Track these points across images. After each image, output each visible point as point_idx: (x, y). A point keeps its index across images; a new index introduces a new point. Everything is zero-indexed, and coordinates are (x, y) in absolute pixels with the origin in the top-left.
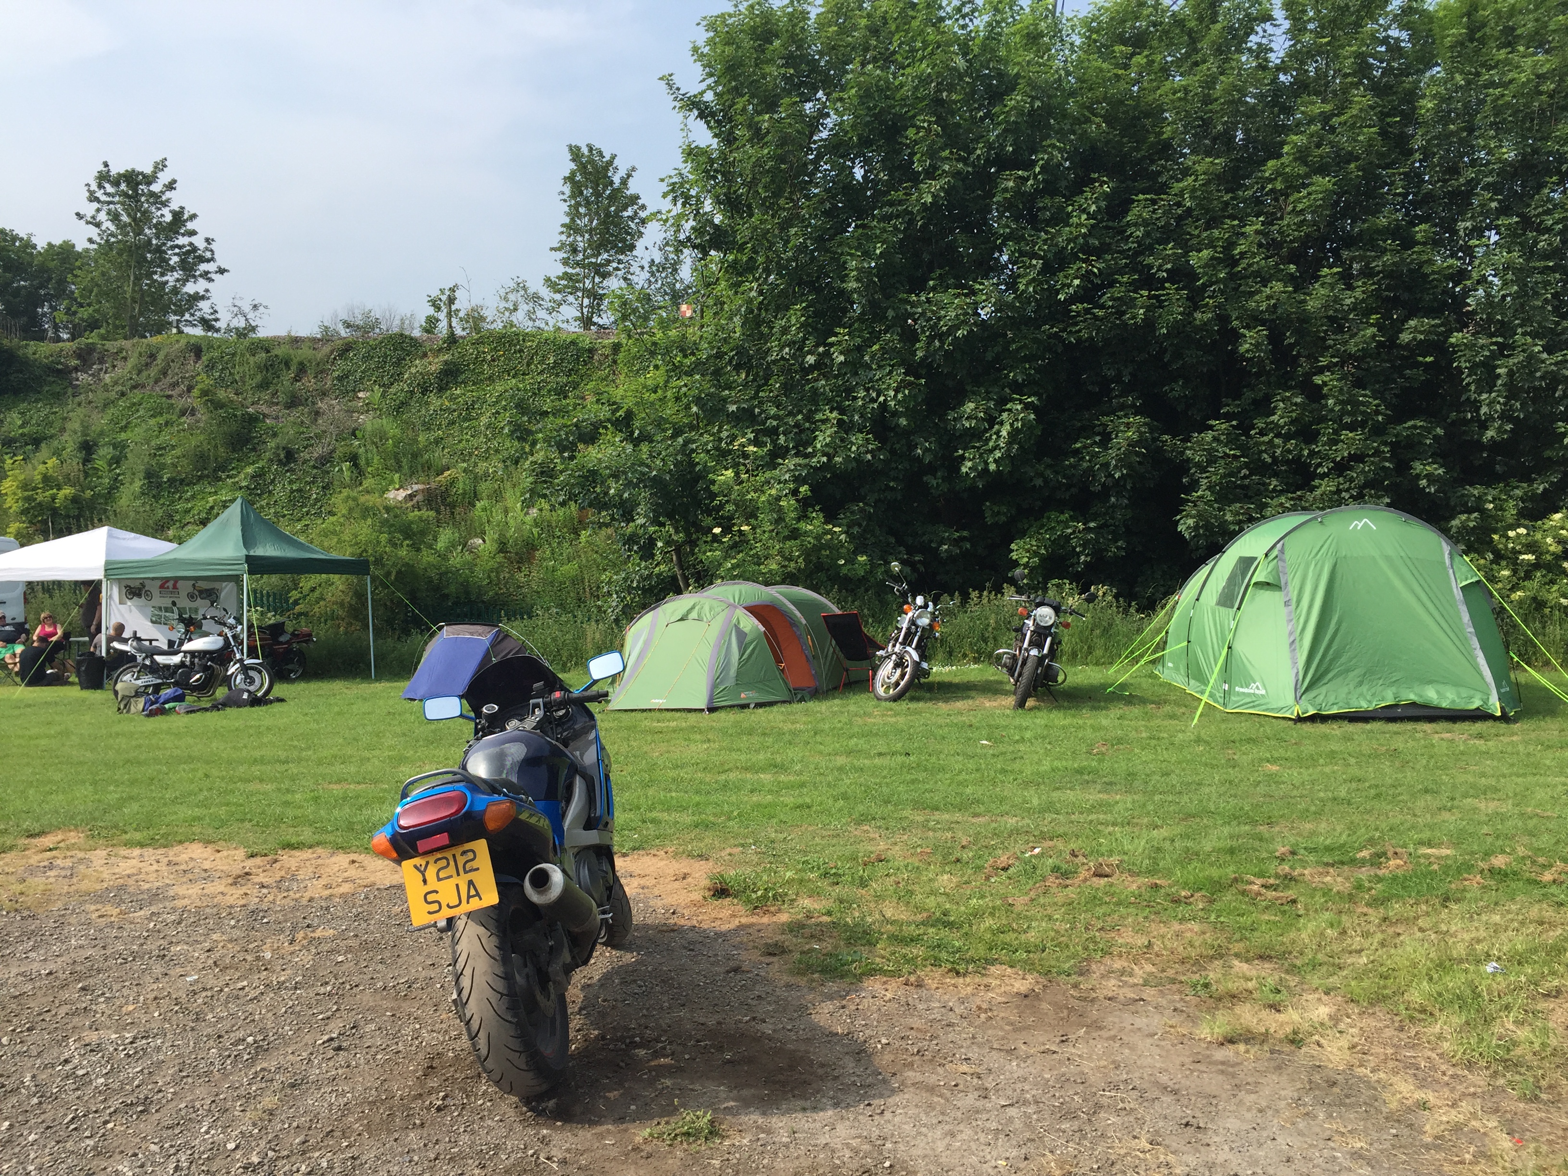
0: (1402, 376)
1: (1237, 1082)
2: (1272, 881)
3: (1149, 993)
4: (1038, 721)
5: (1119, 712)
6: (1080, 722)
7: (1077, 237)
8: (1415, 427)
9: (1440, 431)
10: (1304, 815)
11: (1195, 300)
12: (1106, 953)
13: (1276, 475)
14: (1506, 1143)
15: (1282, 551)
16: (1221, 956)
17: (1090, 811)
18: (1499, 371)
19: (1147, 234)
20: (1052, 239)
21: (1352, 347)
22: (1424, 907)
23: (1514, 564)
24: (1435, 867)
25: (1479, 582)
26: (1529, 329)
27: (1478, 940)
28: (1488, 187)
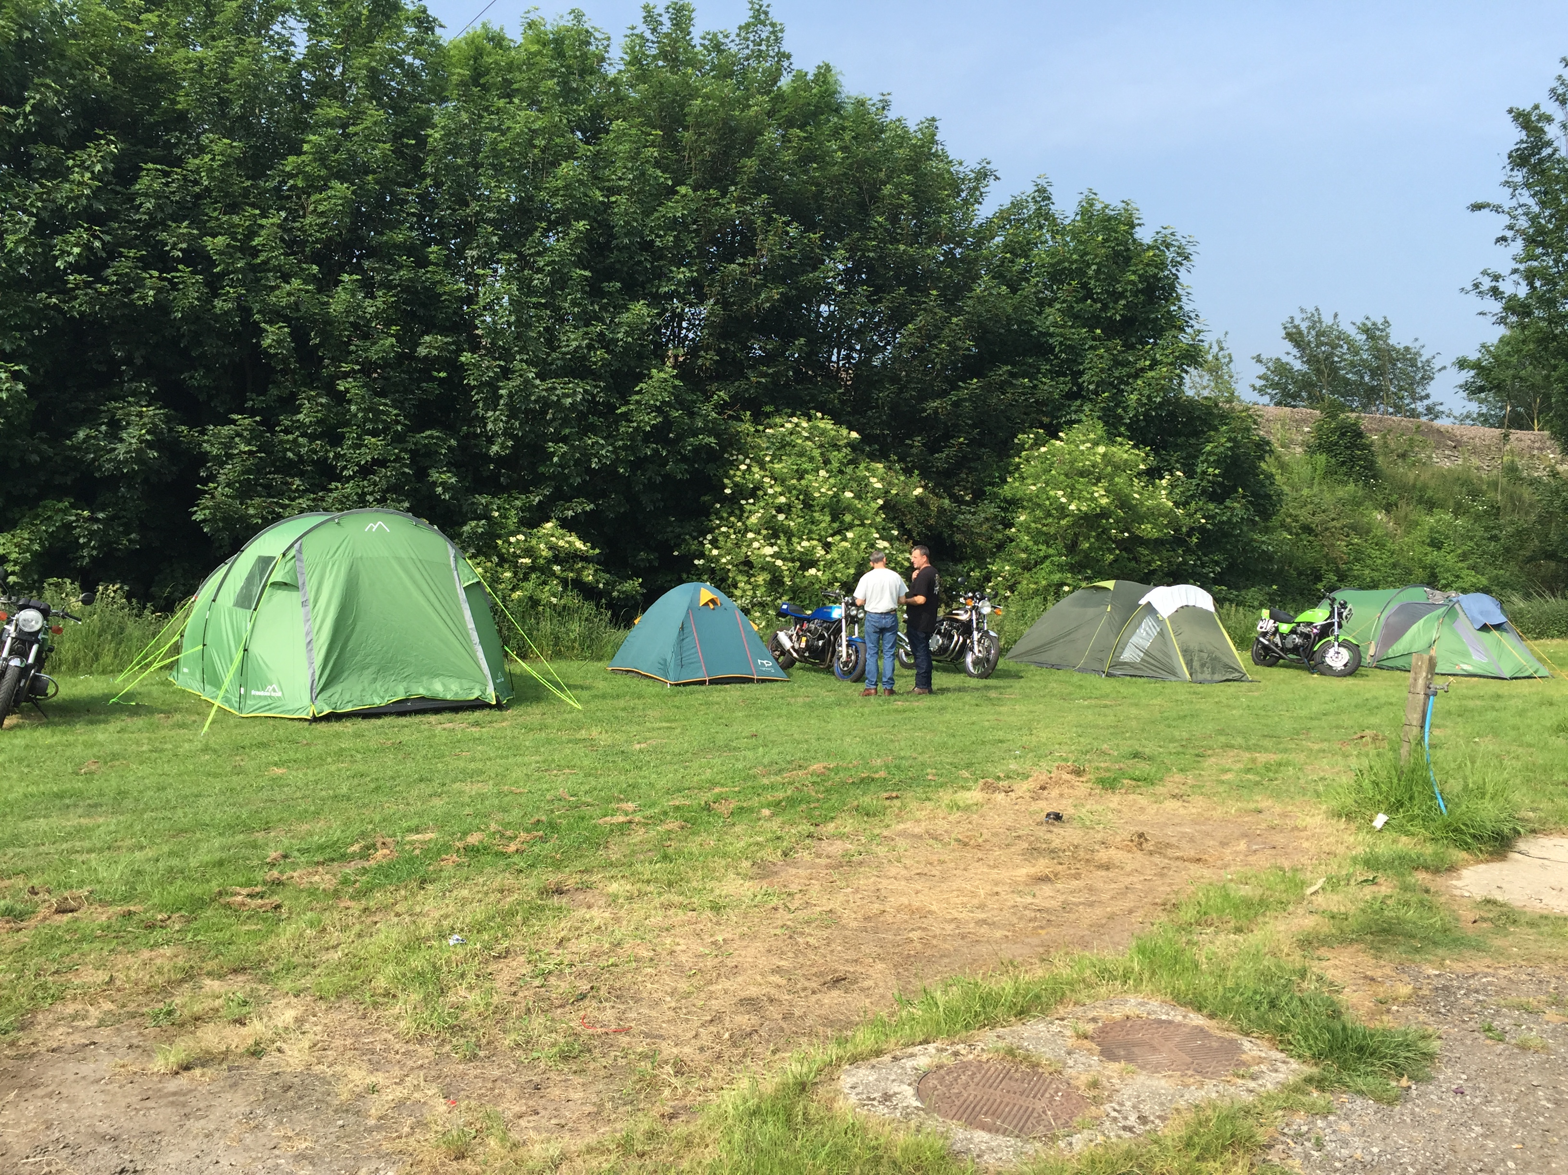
0: (419, 388)
1: (187, 1110)
2: (258, 889)
3: (103, 1035)
4: (16, 742)
5: (119, 724)
6: (71, 738)
7: (79, 197)
8: (431, 437)
9: (453, 442)
10: (302, 817)
11: (214, 285)
12: (59, 998)
13: (301, 474)
14: (441, 1106)
15: (300, 551)
16: (192, 977)
17: (64, 840)
18: (501, 392)
19: (159, 207)
20: (48, 193)
21: (373, 355)
22: (403, 892)
23: (515, 567)
24: (417, 852)
25: (479, 583)
26: (525, 357)
27: (446, 916)
28: (489, 222)
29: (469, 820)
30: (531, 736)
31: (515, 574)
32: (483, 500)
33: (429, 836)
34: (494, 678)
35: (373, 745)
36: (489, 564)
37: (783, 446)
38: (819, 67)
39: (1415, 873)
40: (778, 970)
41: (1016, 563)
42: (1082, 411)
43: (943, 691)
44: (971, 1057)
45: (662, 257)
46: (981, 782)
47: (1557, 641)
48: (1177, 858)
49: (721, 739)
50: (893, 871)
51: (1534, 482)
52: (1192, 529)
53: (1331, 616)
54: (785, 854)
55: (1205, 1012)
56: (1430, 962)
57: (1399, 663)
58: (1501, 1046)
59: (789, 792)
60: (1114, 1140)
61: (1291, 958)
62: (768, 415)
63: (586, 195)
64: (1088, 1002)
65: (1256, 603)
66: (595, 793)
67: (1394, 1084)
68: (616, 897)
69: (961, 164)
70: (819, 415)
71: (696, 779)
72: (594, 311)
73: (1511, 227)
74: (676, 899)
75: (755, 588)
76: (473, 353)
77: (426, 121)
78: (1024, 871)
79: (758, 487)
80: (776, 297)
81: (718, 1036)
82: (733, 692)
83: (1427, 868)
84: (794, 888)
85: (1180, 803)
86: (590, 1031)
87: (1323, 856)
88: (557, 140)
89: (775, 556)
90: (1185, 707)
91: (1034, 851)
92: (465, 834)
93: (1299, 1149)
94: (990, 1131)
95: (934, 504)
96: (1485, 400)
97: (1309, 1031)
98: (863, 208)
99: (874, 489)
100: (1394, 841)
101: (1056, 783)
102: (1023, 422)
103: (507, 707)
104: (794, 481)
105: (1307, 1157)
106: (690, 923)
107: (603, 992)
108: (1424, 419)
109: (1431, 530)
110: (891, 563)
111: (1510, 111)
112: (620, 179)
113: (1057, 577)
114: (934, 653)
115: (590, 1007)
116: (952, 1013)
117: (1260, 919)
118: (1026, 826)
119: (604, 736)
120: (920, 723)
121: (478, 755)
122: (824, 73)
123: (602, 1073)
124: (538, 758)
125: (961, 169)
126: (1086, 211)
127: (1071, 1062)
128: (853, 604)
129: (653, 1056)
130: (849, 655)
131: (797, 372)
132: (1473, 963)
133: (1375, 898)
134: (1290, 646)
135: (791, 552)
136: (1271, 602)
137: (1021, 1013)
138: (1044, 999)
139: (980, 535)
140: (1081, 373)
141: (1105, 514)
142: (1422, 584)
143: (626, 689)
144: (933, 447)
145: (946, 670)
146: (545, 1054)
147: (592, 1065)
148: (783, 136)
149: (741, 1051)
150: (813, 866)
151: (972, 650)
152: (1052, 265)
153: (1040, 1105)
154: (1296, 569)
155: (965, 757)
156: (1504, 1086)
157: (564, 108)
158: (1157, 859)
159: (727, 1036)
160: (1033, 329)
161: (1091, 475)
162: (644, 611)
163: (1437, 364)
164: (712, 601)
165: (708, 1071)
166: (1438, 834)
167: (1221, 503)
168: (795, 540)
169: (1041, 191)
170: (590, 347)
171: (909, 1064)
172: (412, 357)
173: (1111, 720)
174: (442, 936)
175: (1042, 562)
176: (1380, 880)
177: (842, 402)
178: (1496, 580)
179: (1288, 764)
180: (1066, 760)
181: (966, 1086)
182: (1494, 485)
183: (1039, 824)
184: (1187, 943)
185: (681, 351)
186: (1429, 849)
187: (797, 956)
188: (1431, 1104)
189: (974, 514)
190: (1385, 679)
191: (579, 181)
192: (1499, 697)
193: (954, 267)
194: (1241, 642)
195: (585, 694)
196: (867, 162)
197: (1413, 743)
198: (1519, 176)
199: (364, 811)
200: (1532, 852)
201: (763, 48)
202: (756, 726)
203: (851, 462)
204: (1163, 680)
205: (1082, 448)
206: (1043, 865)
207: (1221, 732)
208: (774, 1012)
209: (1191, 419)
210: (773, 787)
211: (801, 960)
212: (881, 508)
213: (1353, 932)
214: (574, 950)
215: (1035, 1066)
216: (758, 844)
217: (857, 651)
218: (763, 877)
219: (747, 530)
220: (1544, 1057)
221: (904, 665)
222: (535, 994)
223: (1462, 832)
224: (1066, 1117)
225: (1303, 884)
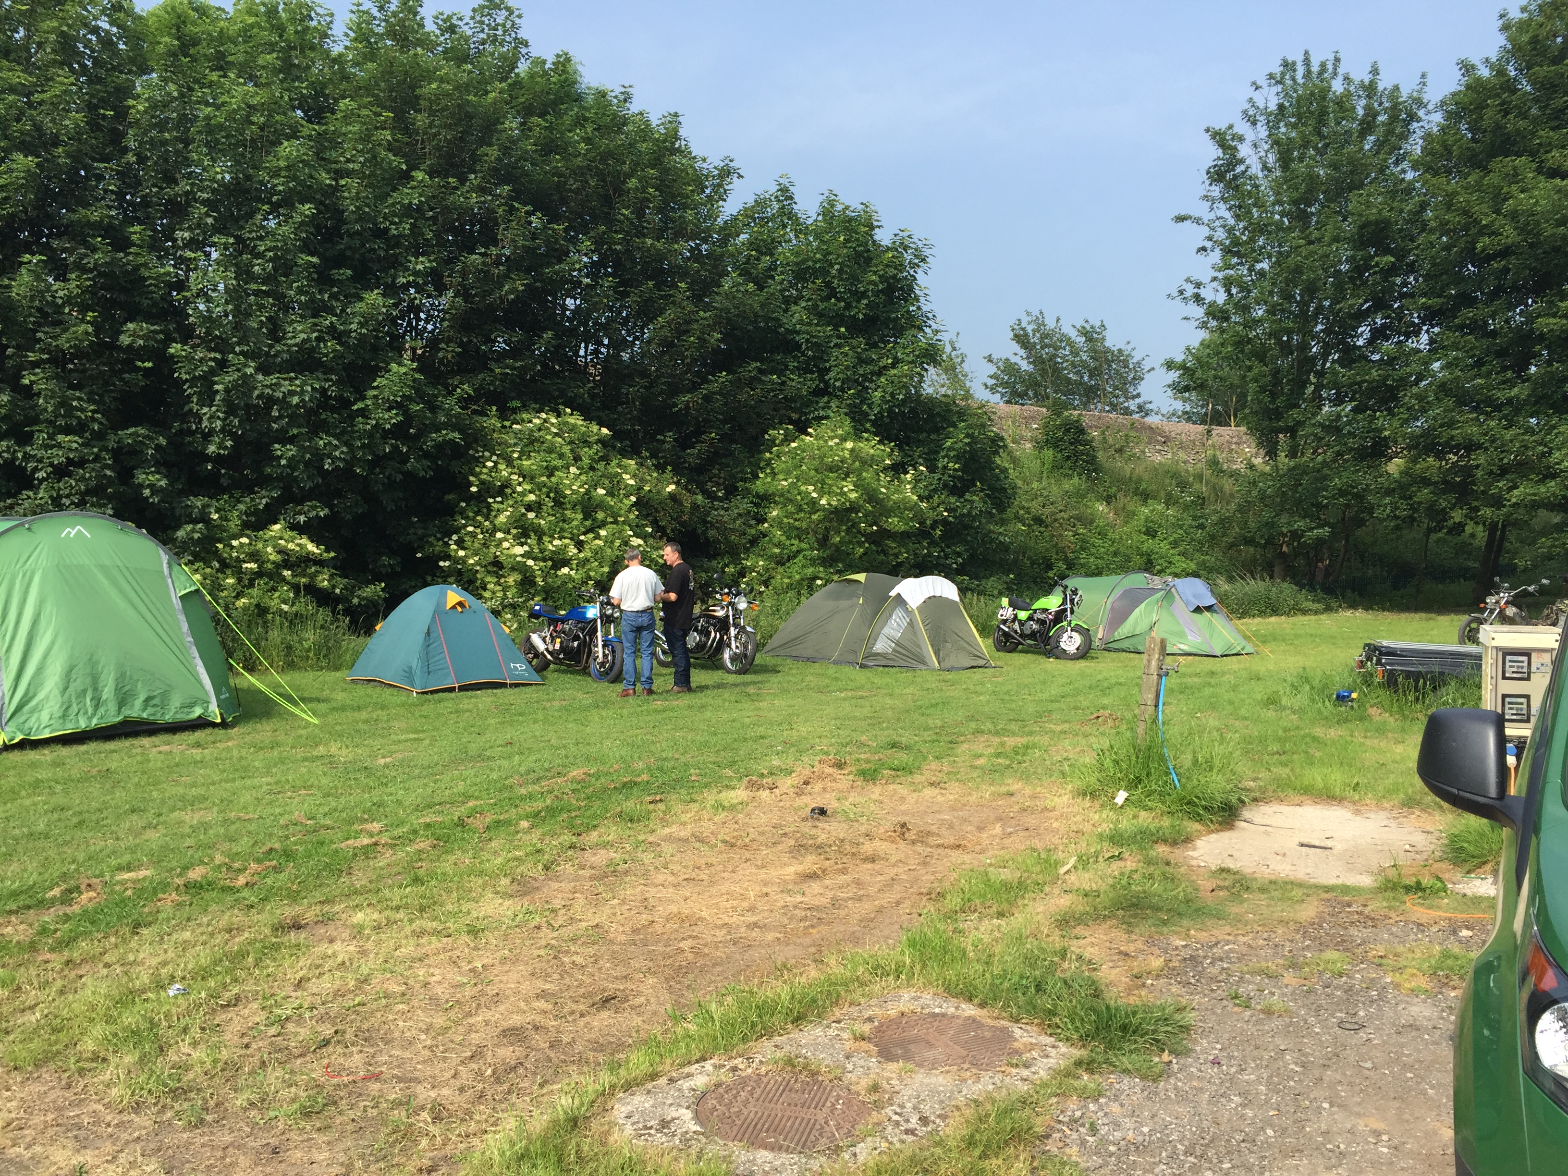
0: (121, 380)
9: (162, 441)
22: (113, 940)
23: (239, 573)
24: (129, 893)
25: (197, 591)
26: (246, 348)
27: (165, 964)
28: (204, 202)
29: (190, 852)
30: (261, 755)
31: (240, 580)
32: (198, 502)
33: (142, 873)
34: (218, 694)
35: (75, 773)
36: (208, 570)
37: (531, 443)
38: (558, 56)
39: (1156, 846)
40: (543, 995)
41: (771, 557)
42: (829, 408)
43: (702, 688)
44: (750, 1071)
45: (398, 245)
46: (746, 780)
47: (1258, 620)
48: (938, 846)
49: (473, 749)
50: (660, 878)
51: (1234, 474)
52: (935, 523)
53: (1064, 602)
54: (547, 868)
55: (976, 1001)
56: (1176, 933)
57: (1125, 644)
58: (1248, 1013)
59: (549, 802)
60: (898, 1145)
61: (1050, 939)
62: (514, 411)
63: (312, 177)
64: (863, 1001)
65: (996, 592)
66: (336, 815)
67: (1156, 1059)
68: (361, 928)
69: (704, 160)
70: (568, 410)
71: (447, 792)
72: (323, 301)
73: (1210, 238)
74: (430, 925)
75: (504, 590)
76: (184, 343)
77: (126, 91)
78: (791, 870)
79: (506, 484)
80: (521, 288)
81: (480, 1073)
82: (485, 698)
83: (1165, 841)
84: (557, 903)
85: (937, 791)
86: (335, 1081)
87: (1072, 835)
88: (278, 118)
89: (527, 555)
90: (936, 695)
91: (800, 849)
92: (185, 868)
93: (1075, 1136)
94: (772, 1149)
95: (687, 501)
96: (1189, 399)
97: (1076, 1014)
98: (608, 201)
99: (627, 486)
100: (1135, 817)
101: (819, 777)
102: (773, 418)
103: (232, 725)
104: (544, 479)
105: (1083, 1143)
106: (445, 951)
107: (349, 1036)
108: (1136, 416)
109: (1147, 519)
110: (646, 561)
111: (1207, 131)
112: (348, 161)
113: (810, 571)
114: (691, 651)
115: (334, 1055)
116: (728, 1025)
117: (1020, 902)
118: (791, 822)
119: (344, 751)
120: (681, 723)
121: (200, 779)
122: (564, 63)
123: (350, 1127)
124: (269, 779)
125: (705, 165)
126: (828, 211)
127: (850, 1067)
128: (609, 603)
129: (408, 1103)
130: (605, 656)
131: (544, 366)
132: (1214, 932)
133: (1122, 874)
134: (1028, 632)
135: (541, 552)
136: (1008, 590)
137: (798, 1019)
138: (820, 1003)
139: (733, 530)
140: (828, 370)
141: (854, 508)
142: (1141, 570)
143: (368, 700)
144: (684, 443)
145: (703, 667)
146: (282, 1113)
147: (339, 1120)
148: (522, 124)
149: (505, 1087)
150: (576, 879)
151: (729, 646)
152: (797, 264)
153: (821, 1116)
154: (1030, 558)
155: (728, 755)
156: (1256, 1053)
157: (285, 85)
158: (919, 848)
159: (489, 1072)
160: (780, 326)
161: (840, 470)
162: (385, 617)
163: (1146, 365)
164: (460, 604)
165: (469, 1113)
166: (1174, 808)
167: (962, 496)
168: (546, 539)
169: (784, 190)
170: (319, 339)
171: (686, 1085)
172: (114, 346)
173: (866, 711)
174: (161, 986)
175: (795, 557)
176: (1126, 855)
177: (593, 396)
178: (1203, 565)
179: (1034, 746)
180: (827, 753)
181: (746, 1103)
182: (1199, 477)
183: (804, 820)
184: (954, 932)
185: (420, 343)
186: (1166, 822)
187: (562, 977)
188: (1191, 1077)
189: (727, 510)
190: (1113, 661)
191: (302, 161)
192: (1212, 673)
193: (702, 264)
194: (984, 630)
195: (322, 707)
196: (610, 154)
197: (1149, 722)
198: (1216, 191)
199: (65, 849)
200: (1258, 819)
201: (500, 32)
202: (510, 734)
203: (602, 459)
204: (914, 669)
205: (831, 443)
206: (810, 862)
207: (971, 718)
208: (540, 1041)
209: (932, 416)
210: (531, 797)
211: (567, 980)
212: (635, 504)
213: (1105, 908)
214: (315, 990)
215: (814, 1074)
216: (517, 859)
217: (613, 651)
218: (525, 894)
219: (495, 529)
220: (1287, 1020)
221: (662, 664)
222: (272, 1044)
223: (1195, 805)
224: (849, 1126)
225: (1058, 864)
